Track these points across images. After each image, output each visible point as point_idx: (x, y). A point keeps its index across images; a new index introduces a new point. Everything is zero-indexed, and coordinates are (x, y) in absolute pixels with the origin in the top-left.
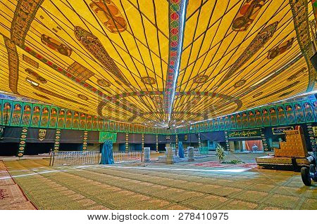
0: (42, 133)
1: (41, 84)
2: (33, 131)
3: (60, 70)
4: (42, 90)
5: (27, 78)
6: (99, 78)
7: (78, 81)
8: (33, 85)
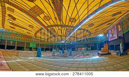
0: (11, 42)
1: (13, 21)
2: (9, 41)
3: (25, 11)
4: (13, 24)
5: (8, 19)
6: (46, 15)
7: (32, 17)
8: (10, 22)
